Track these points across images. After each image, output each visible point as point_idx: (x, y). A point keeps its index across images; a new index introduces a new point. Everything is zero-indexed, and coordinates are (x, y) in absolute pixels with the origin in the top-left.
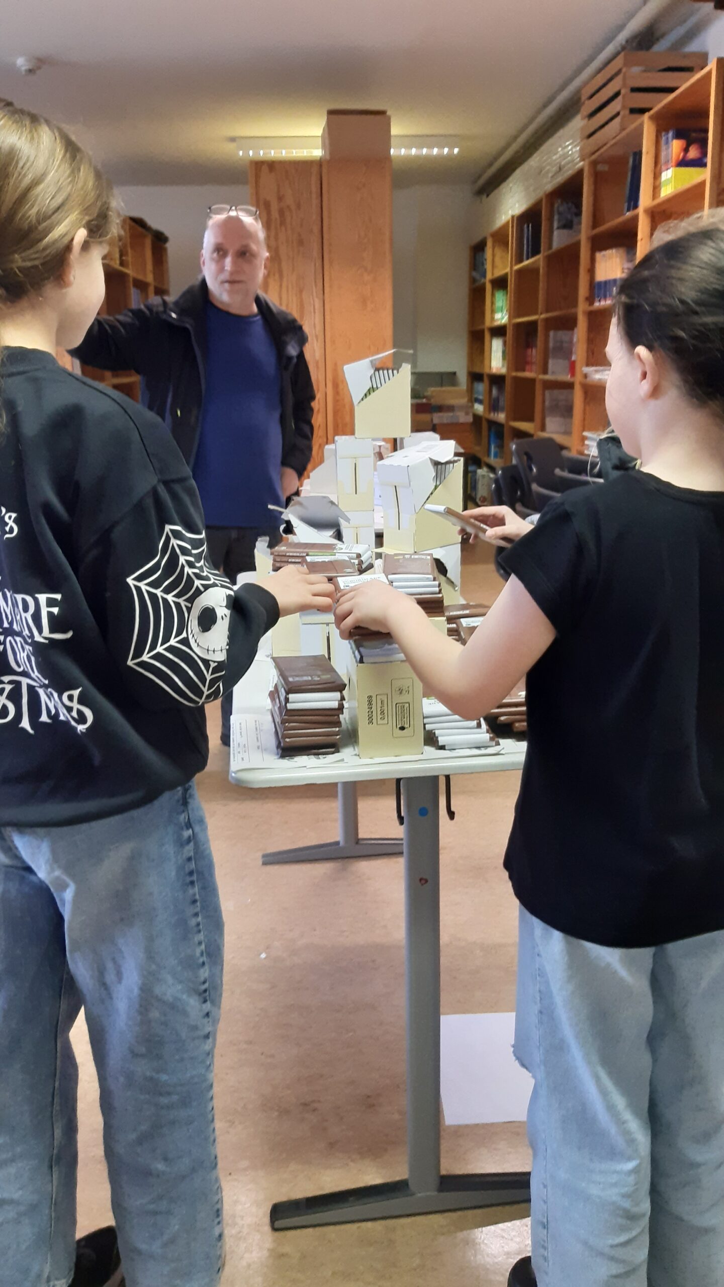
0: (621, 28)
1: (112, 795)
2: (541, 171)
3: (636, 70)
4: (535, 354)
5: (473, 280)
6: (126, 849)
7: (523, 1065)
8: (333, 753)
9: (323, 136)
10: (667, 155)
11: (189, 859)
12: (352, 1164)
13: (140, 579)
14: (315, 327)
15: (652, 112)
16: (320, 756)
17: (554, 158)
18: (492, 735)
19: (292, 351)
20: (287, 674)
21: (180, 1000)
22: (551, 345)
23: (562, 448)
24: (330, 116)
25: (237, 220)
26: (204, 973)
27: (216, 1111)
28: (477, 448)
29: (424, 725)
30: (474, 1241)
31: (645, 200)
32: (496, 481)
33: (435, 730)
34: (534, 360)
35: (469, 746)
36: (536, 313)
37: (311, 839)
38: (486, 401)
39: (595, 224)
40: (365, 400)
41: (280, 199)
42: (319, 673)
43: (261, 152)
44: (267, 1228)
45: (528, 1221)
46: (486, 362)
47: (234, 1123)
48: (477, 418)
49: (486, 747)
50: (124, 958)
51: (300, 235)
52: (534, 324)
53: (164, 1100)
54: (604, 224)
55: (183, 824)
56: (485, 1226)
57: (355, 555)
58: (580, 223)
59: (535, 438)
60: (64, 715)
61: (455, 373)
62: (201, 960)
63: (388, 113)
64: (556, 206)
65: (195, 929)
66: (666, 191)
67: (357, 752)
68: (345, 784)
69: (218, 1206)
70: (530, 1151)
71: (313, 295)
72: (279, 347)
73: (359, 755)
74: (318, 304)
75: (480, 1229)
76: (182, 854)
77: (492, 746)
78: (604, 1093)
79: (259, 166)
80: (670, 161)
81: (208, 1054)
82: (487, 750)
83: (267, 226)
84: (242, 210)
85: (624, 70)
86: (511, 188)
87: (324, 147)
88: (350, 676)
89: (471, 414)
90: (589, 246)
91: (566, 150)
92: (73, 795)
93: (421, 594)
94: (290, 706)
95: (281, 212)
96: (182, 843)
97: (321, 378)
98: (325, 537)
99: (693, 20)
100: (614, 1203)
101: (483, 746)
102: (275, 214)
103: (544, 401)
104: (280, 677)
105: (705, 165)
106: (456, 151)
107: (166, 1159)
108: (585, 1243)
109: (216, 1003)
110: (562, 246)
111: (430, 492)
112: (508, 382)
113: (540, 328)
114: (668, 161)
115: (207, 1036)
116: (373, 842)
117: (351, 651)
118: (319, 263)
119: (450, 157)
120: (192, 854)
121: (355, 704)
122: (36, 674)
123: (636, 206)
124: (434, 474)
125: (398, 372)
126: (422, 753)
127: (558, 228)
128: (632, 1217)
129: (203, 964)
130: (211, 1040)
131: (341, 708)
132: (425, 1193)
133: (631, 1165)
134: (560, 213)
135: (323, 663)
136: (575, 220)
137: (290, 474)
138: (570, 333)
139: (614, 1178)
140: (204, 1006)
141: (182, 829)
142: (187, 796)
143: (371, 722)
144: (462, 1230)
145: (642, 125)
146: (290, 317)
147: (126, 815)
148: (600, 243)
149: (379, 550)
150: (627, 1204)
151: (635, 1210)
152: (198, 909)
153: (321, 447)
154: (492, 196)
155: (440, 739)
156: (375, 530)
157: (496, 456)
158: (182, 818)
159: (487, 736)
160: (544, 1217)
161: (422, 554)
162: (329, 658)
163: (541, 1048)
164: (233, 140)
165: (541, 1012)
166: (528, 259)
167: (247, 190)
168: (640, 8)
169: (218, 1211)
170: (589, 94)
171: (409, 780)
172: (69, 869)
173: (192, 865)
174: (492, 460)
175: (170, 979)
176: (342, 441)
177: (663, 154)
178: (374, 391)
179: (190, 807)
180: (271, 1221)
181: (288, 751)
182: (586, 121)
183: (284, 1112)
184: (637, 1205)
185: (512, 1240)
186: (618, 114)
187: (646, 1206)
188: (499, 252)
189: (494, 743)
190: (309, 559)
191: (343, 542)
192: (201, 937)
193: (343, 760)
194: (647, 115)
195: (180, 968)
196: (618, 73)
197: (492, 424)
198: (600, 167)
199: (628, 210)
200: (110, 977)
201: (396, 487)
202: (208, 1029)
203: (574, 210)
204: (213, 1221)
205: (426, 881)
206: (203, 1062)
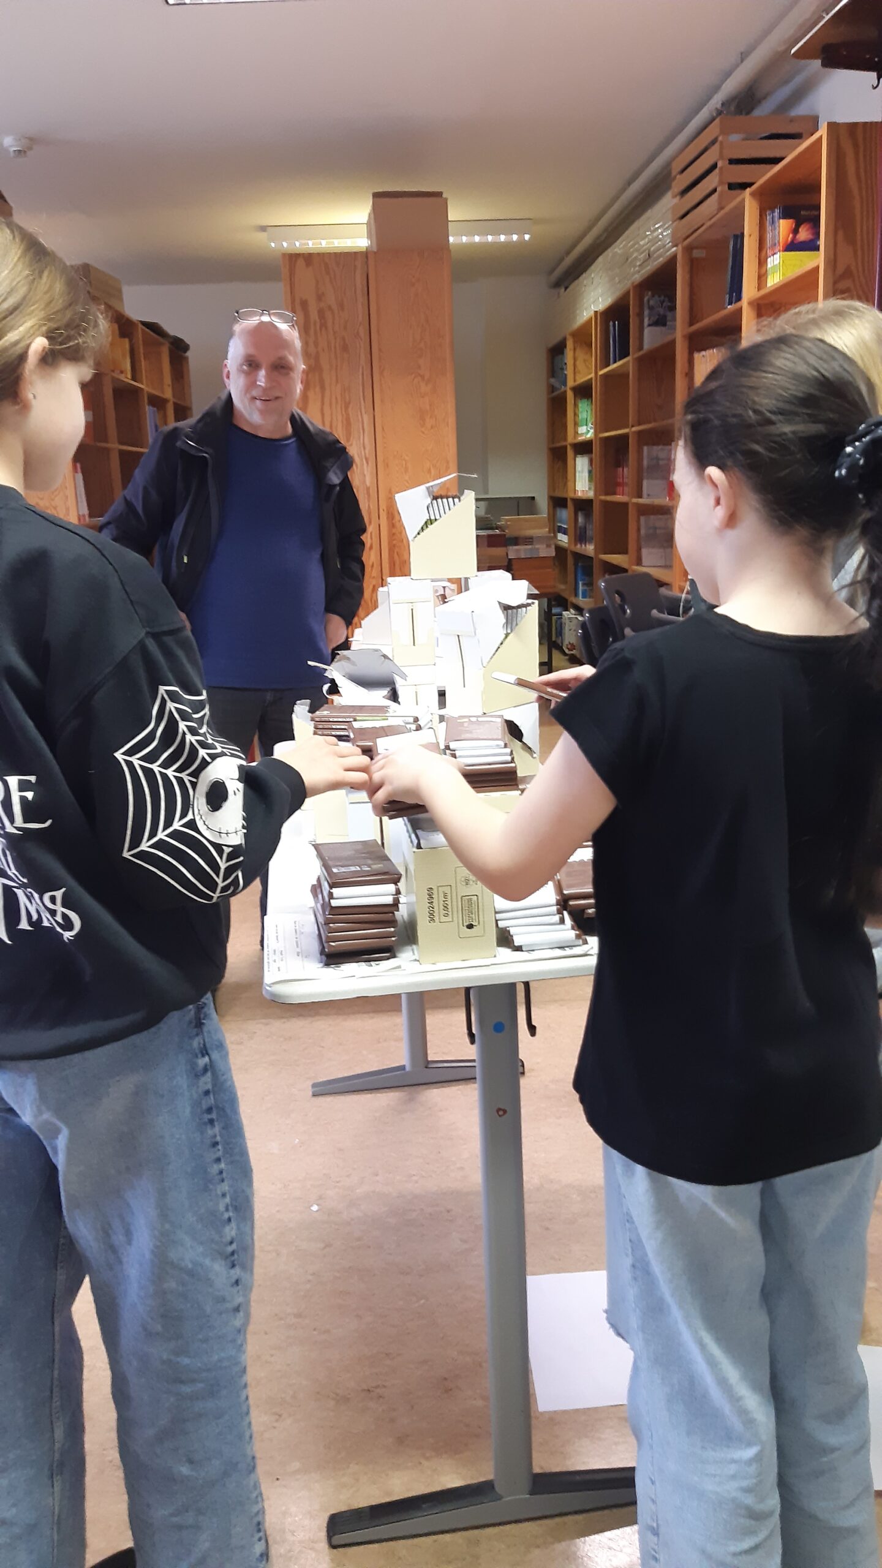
0: (717, 88)
1: (106, 1017)
2: (627, 259)
3: (735, 138)
4: (627, 473)
5: (552, 389)
6: (127, 1084)
7: (619, 1334)
8: (388, 958)
9: (368, 224)
10: (774, 237)
11: (207, 1093)
12: (425, 1463)
13: (130, 752)
14: (364, 448)
15: (754, 187)
16: (372, 963)
17: (642, 243)
18: (577, 932)
19: (335, 478)
20: (330, 863)
21: (201, 1265)
22: (645, 462)
23: (661, 584)
24: (375, 199)
25: (271, 325)
26: (230, 1231)
27: (251, 1401)
28: (563, 587)
29: (497, 921)
30: (575, 1553)
31: (749, 290)
32: (583, 626)
33: (508, 927)
34: (626, 480)
35: (551, 947)
36: (626, 426)
37: (372, 1063)
38: (571, 531)
39: (692, 319)
40: (422, 534)
41: (320, 297)
42: (370, 862)
43: (297, 244)
44: (323, 1545)
45: (636, 1527)
46: (570, 484)
47: (280, 1416)
48: (559, 549)
49: (571, 947)
50: (133, 1213)
51: (344, 339)
52: (625, 437)
53: (187, 1389)
54: (702, 319)
55: (197, 1051)
56: (587, 1536)
57: (411, 720)
58: (674, 319)
59: (630, 573)
60: (48, 920)
61: (533, 498)
62: (226, 1216)
63: (444, 196)
64: (646, 299)
65: (218, 1178)
66: (774, 280)
67: (416, 957)
68: (410, 995)
69: (260, 1518)
70: (632, 1440)
71: (361, 412)
72: (318, 473)
73: (418, 961)
74: (367, 419)
75: (582, 1539)
76: (198, 1087)
77: (579, 946)
78: (712, 1363)
79: (293, 258)
80: (777, 244)
81: (239, 1331)
82: (572, 950)
83: (305, 331)
84: (274, 314)
85: (720, 138)
86: (593, 278)
87: (369, 236)
88: (408, 865)
89: (553, 547)
90: (686, 344)
91: (656, 234)
92: (60, 1019)
93: (490, 764)
94: (334, 903)
95: (321, 313)
96: (197, 1074)
97: (374, 507)
98: (378, 697)
99: (798, 80)
100: (734, 1500)
101: (566, 945)
102: (314, 316)
103: (639, 530)
104: (323, 869)
105: (817, 249)
106: (527, 237)
107: (191, 1462)
108: (703, 1552)
109: (247, 1267)
110: (657, 344)
111: (500, 642)
112: (596, 507)
113: (632, 443)
114: (775, 245)
115: (237, 1309)
116: (446, 1065)
117: (407, 835)
118: (367, 372)
119: (521, 243)
120: (209, 1086)
121: (413, 898)
122: (12, 871)
123: (739, 298)
124: (504, 621)
125: (460, 501)
126: (495, 956)
127: (649, 325)
128: (757, 1516)
129: (229, 1220)
130: (241, 1314)
131: (396, 904)
132: (516, 1496)
133: (750, 1452)
134: (651, 308)
135: (374, 851)
136: (669, 315)
137: (336, 622)
138: (667, 447)
139: (732, 1469)
140: (232, 1272)
141: (197, 1057)
142: (202, 1016)
143: (432, 920)
144: (560, 1541)
145: (743, 200)
146: (331, 438)
147: (125, 1042)
148: (698, 342)
149: (443, 712)
150: (749, 1500)
151: (760, 1507)
152: (220, 1153)
153: (375, 590)
154: (571, 287)
155: (515, 938)
156: (438, 687)
157: (584, 596)
158: (196, 1043)
159: (572, 934)
160: (654, 1521)
161: (492, 716)
162: (383, 843)
163: (638, 1310)
164: (263, 229)
165: (633, 1266)
166: (615, 362)
167: (279, 289)
168: (737, 66)
169: (259, 1524)
170: (679, 169)
171: (482, 989)
172: (60, 1110)
173: (211, 1100)
174: (581, 601)
175: (188, 1241)
176: (395, 584)
177: (769, 236)
178: (431, 524)
179: (205, 1029)
180: (328, 1537)
181: (333, 958)
182: (676, 200)
183: (343, 1400)
184: (762, 1500)
185: (621, 1551)
186: (715, 190)
187: (774, 1502)
188: (581, 355)
189: (581, 942)
190: (356, 725)
191: (399, 703)
192: (225, 1187)
193: (399, 967)
194: (748, 190)
195: (200, 1226)
196: (713, 142)
197: (579, 557)
198: (697, 253)
199: (730, 303)
200: (118, 1238)
201: (458, 636)
202: (239, 1300)
203: (667, 304)
204: (253, 1536)
205: (505, 1112)
206: (234, 1341)
